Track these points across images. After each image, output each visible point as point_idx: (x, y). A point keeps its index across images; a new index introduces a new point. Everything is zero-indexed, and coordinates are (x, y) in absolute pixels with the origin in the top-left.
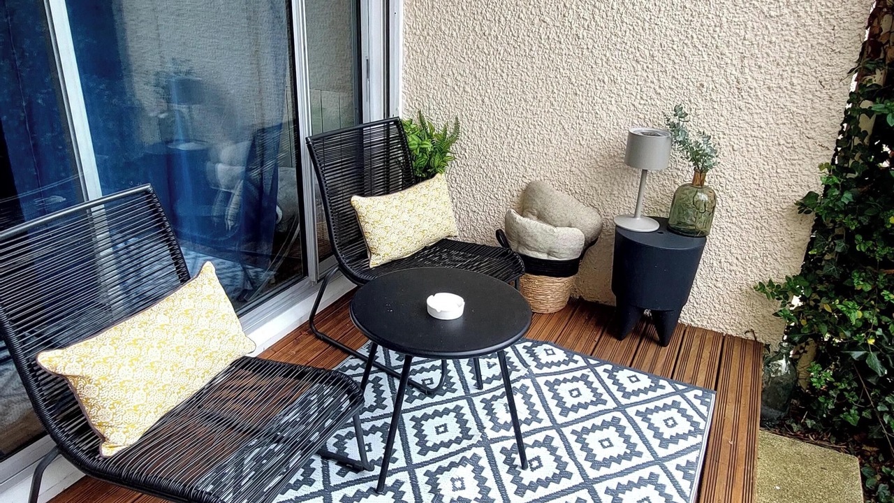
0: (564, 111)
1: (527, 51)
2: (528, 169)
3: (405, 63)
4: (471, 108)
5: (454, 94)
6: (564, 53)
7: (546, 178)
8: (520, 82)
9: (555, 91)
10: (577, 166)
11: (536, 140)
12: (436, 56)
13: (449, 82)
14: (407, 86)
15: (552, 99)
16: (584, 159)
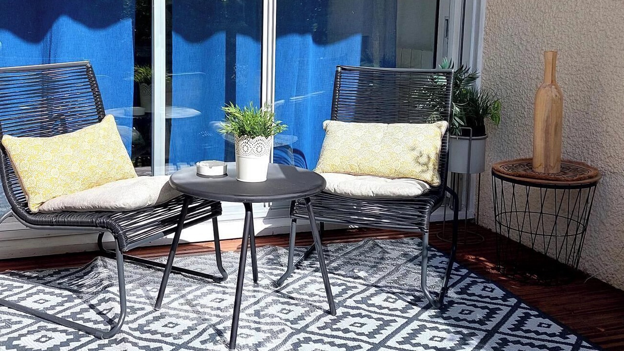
0: (601, 66)
1: (574, 6)
2: (572, 129)
3: (486, 25)
4: (530, 66)
5: (519, 53)
6: (601, 6)
7: (586, 139)
8: (567, 38)
9: (594, 45)
10: (612, 126)
11: (578, 98)
12: (508, 17)
13: (516, 42)
14: (487, 46)
15: (592, 55)
16: (618, 118)
